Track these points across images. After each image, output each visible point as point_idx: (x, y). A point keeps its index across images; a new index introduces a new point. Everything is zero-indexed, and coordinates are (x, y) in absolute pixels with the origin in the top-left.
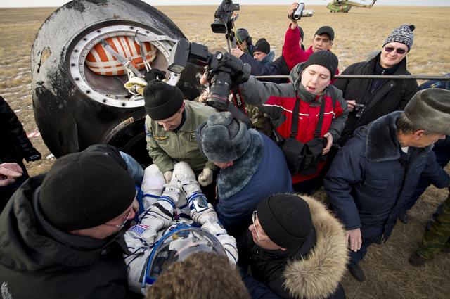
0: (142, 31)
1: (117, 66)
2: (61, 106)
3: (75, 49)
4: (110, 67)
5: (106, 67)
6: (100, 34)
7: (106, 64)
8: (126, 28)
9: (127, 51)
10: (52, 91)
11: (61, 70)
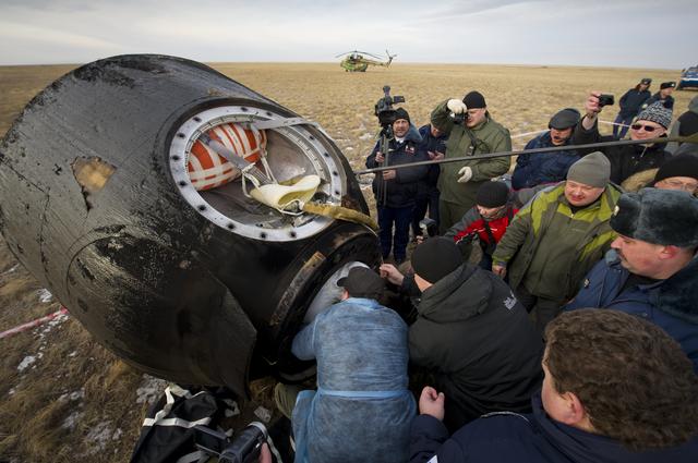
0: (262, 113)
1: (225, 173)
2: (184, 265)
3: (171, 154)
4: (214, 176)
5: (207, 178)
6: (201, 124)
7: (210, 172)
8: (235, 110)
9: (238, 145)
10: (157, 239)
11: (167, 196)
